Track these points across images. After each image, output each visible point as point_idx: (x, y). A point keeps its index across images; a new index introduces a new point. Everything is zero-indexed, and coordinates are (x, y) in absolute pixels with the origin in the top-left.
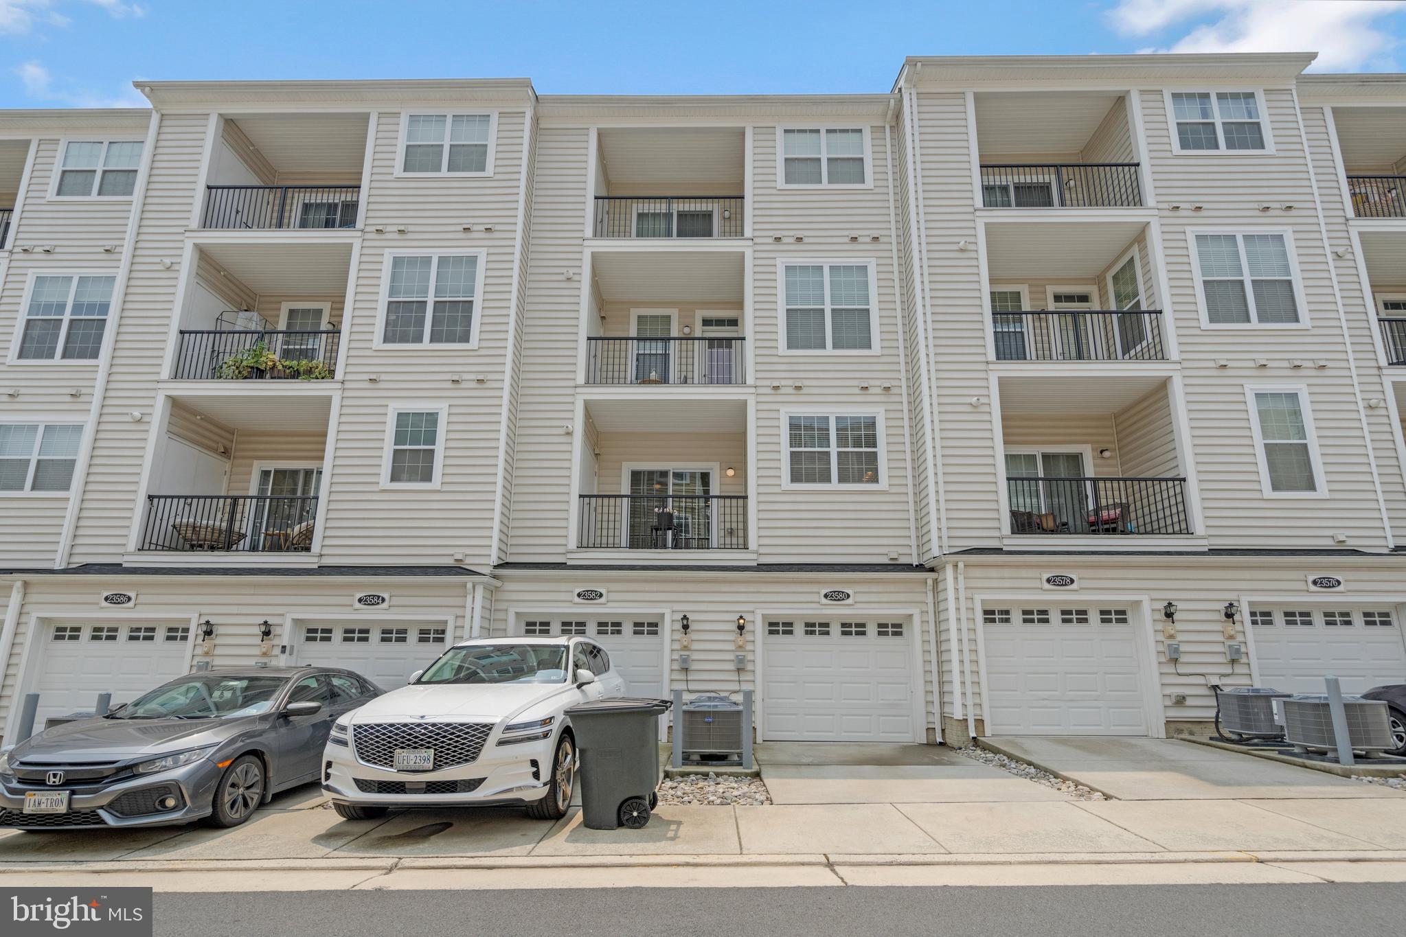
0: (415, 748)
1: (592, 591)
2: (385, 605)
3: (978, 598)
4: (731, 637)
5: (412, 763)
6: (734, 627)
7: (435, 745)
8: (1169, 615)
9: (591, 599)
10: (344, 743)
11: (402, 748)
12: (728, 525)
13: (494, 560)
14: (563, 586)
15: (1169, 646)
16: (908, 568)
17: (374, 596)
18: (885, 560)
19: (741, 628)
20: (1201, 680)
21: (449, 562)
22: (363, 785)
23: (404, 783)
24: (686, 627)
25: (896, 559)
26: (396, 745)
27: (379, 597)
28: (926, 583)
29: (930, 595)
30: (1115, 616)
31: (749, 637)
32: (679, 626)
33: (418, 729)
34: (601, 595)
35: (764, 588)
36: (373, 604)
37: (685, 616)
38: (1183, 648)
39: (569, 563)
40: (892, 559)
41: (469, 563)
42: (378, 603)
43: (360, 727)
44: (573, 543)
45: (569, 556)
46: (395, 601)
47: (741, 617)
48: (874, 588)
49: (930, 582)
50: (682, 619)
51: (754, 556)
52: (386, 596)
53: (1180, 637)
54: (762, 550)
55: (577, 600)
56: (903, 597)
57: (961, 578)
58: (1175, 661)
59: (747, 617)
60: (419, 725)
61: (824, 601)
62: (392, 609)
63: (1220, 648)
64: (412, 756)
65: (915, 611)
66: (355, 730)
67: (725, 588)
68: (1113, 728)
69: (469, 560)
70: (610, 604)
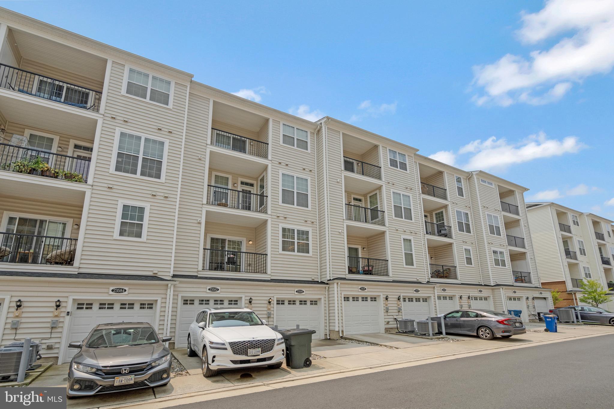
0: (255, 348)
1: (215, 288)
2: (126, 293)
3: (343, 294)
4: (266, 305)
5: (254, 353)
6: (267, 302)
7: (261, 347)
8: (387, 299)
9: (214, 291)
10: (226, 349)
11: (250, 348)
12: (248, 262)
13: (172, 274)
14: (202, 286)
15: (386, 308)
16: (317, 282)
17: (120, 289)
18: (310, 280)
19: (270, 302)
20: (392, 317)
21: (150, 274)
22: (234, 362)
23: (250, 360)
24: (250, 302)
25: (314, 279)
26: (248, 348)
27: (123, 289)
28: (326, 288)
29: (327, 292)
30: (374, 299)
31: (272, 305)
32: (248, 302)
33: (254, 342)
34: (218, 290)
35: (277, 288)
36: (120, 292)
37: (251, 298)
38: (389, 308)
39: (199, 276)
40: (313, 279)
41: (160, 275)
42: (123, 292)
43: (232, 343)
44: (200, 268)
45: (199, 273)
46: (131, 291)
47: (270, 299)
48: (311, 289)
49: (327, 288)
50: (250, 299)
51: (270, 276)
52: (126, 289)
53: (389, 305)
54: (272, 274)
55: (208, 291)
56: (319, 292)
57: (339, 287)
58: (387, 312)
59: (272, 298)
60: (254, 341)
61: (296, 293)
62: (130, 294)
63: (396, 308)
64: (254, 351)
65: (322, 297)
66: (230, 344)
67: (264, 288)
68: (372, 331)
69: (159, 274)
70: (221, 293)
